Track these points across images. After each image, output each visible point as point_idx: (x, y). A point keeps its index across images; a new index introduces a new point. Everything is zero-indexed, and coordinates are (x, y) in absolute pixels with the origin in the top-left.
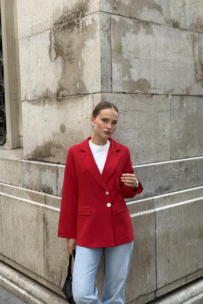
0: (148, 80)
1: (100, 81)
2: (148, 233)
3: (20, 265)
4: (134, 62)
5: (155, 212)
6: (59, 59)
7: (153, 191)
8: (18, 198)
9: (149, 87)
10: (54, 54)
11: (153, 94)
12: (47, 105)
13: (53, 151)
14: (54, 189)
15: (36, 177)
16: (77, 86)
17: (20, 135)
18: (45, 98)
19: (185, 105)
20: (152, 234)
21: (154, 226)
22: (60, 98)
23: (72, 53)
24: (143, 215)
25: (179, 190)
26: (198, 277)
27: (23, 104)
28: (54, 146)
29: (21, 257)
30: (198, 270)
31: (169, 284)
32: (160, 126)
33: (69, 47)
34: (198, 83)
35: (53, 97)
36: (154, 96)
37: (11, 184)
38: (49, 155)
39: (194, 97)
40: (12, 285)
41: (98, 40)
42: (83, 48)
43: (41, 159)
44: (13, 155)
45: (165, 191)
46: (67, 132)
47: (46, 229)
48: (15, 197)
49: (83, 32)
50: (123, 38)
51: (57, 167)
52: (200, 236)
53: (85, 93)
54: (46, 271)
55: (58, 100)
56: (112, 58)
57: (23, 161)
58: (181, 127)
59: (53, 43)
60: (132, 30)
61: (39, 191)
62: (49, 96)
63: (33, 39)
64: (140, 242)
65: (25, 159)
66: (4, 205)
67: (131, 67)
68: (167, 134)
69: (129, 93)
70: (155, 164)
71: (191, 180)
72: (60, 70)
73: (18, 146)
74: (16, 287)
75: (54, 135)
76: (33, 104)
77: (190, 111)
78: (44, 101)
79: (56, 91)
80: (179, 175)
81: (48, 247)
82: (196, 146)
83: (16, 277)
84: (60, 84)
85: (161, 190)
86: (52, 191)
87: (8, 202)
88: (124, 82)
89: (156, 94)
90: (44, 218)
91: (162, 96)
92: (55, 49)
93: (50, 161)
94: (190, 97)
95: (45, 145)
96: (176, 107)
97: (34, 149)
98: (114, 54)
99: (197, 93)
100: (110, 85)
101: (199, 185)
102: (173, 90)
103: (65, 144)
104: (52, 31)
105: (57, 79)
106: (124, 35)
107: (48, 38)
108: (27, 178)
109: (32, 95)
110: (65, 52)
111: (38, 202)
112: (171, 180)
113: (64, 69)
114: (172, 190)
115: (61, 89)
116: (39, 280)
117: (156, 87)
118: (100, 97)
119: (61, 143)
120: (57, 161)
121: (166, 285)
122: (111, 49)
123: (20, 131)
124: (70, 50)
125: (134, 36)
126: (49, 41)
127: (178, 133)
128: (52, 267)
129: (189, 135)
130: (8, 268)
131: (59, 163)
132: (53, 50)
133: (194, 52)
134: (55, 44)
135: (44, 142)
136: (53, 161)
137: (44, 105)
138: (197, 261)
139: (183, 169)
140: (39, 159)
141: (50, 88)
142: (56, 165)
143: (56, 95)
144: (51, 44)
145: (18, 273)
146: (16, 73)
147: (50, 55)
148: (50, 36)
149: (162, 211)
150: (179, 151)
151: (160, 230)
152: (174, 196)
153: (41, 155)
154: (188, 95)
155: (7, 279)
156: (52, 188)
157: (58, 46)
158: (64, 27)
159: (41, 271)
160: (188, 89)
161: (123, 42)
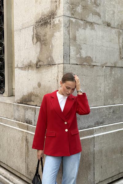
0: (92, 57)
1: (63, 57)
2: (90, 149)
3: (10, 167)
4: (83, 46)
5: (94, 137)
6: (39, 43)
7: (93, 124)
8: (11, 126)
9: (92, 61)
10: (35, 40)
11: (94, 65)
12: (30, 70)
13: (33, 98)
14: (33, 121)
15: (22, 114)
16: (48, 60)
17: (13, 88)
18: (29, 66)
19: (113, 72)
20: (92, 150)
21: (93, 145)
22: (38, 66)
23: (46, 40)
24: (87, 139)
25: (109, 124)
26: (119, 177)
27: (16, 69)
28: (34, 95)
29: (12, 162)
30: (120, 173)
31: (102, 181)
32: (98, 85)
33: (44, 36)
34: (121, 59)
35: (34, 66)
36: (95, 67)
37: (7, 118)
38: (31, 101)
39: (119, 68)
40: (6, 180)
41: (62, 32)
42: (53, 37)
43: (26, 103)
44: (8, 100)
45: (100, 124)
46: (42, 87)
47: (28, 146)
48: (9, 126)
49: (53, 28)
50: (77, 32)
51: (35, 108)
52: (121, 152)
53: (53, 64)
54: (27, 172)
55: (37, 68)
56: (70, 44)
57: (15, 104)
58: (110, 86)
59: (35, 34)
60: (82, 27)
61: (24, 122)
62: (32, 65)
63: (23, 31)
64: (84, 155)
65: (16, 103)
66: (2, 131)
67: (81, 49)
68: (102, 90)
69: (80, 65)
70: (95, 107)
71: (116, 118)
72: (39, 50)
73: (12, 95)
74: (8, 181)
75: (34, 89)
76: (22, 70)
77: (116, 76)
78: (29, 68)
79: (36, 62)
80: (109, 114)
81: (28, 157)
82: (120, 97)
83: (8, 175)
84: (38, 58)
85: (98, 124)
86: (32, 122)
87: (4, 129)
88: (77, 58)
89: (96, 66)
90: (26, 139)
91: (100, 67)
92: (36, 37)
93: (31, 104)
94: (116, 68)
95: (28, 95)
96: (108, 74)
97: (21, 97)
98: (72, 41)
99: (121, 66)
100: (69, 59)
101: (121, 121)
102: (106, 63)
103: (40, 94)
104: (35, 27)
105: (37, 55)
106: (78, 30)
107: (32, 30)
108: (16, 114)
109: (21, 64)
110: (42, 39)
111: (23, 129)
112: (104, 117)
113: (41, 49)
114: (105, 124)
115: (39, 61)
116: (22, 177)
117: (96, 62)
118: (63, 66)
119: (38, 93)
120: (35, 104)
121: (100, 182)
122: (69, 38)
123: (13, 85)
124: (45, 38)
125: (83, 31)
126: (33, 33)
127: (109, 89)
128: (30, 169)
129: (115, 90)
130: (3, 169)
131: (36, 106)
132: (35, 38)
133: (119, 41)
134: (36, 34)
135: (28, 93)
136: (33, 104)
137: (28, 70)
138: (119, 168)
139: (111, 111)
140: (24, 103)
141: (32, 60)
142: (34, 107)
143: (36, 65)
144: (34, 34)
145: (9, 173)
146: (12, 51)
147: (33, 41)
148: (33, 30)
149: (98, 136)
150: (109, 100)
151: (97, 148)
152: (106, 127)
153: (26, 101)
154: (115, 67)
155: (2, 176)
156: (32, 121)
157: (38, 36)
158: (42, 24)
159: (23, 171)
160: (115, 63)
161: (77, 34)
